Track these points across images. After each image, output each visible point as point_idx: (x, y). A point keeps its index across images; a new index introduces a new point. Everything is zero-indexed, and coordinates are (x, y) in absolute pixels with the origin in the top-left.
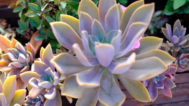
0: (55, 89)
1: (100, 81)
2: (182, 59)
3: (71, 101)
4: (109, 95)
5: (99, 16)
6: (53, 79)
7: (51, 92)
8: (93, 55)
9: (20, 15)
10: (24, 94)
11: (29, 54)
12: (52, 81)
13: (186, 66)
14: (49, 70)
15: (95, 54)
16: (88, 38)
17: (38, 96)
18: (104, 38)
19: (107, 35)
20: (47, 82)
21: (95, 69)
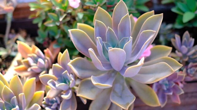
0: (70, 91)
1: (112, 83)
2: (191, 68)
3: (85, 102)
4: (121, 97)
5: (113, 25)
6: (69, 82)
7: (67, 94)
8: (107, 60)
9: (40, 25)
10: (42, 95)
11: (47, 60)
12: (68, 83)
13: (194, 75)
14: (66, 73)
15: (108, 59)
16: (102, 44)
17: (55, 98)
18: (117, 44)
19: (119, 42)
20: (64, 84)
21: (108, 74)
